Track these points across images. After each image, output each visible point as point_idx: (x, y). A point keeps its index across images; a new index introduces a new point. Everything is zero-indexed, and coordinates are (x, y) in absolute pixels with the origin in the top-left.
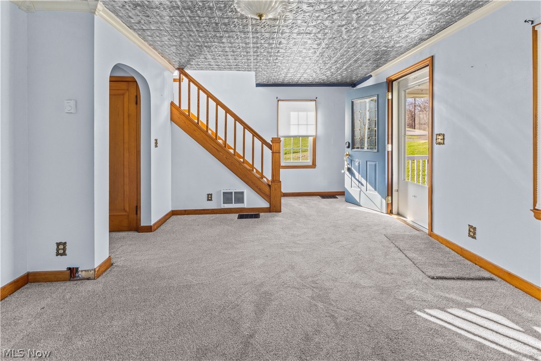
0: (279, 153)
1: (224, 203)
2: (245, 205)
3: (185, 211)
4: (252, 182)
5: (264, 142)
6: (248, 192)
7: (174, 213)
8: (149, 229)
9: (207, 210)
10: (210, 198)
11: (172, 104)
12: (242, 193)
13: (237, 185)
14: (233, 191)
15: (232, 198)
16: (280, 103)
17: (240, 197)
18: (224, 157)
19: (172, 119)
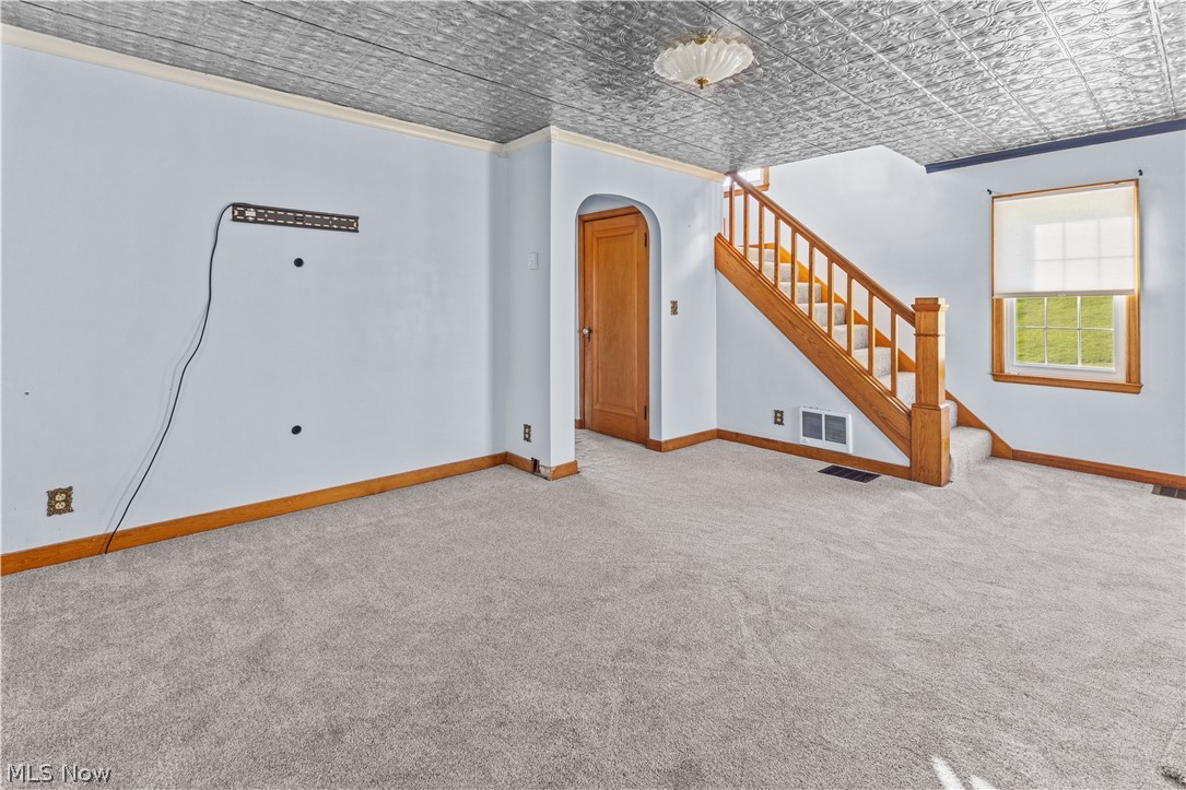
0: (936, 335)
1: (804, 435)
2: (850, 448)
3: (737, 434)
4: (865, 400)
5: (897, 308)
6: (854, 420)
7: (721, 435)
8: (657, 446)
9: (773, 441)
10: (779, 420)
11: (719, 238)
12: (843, 420)
13: (833, 402)
14: (824, 413)
15: (821, 427)
16: (998, 203)
17: (837, 429)
18: (806, 337)
19: (717, 266)
